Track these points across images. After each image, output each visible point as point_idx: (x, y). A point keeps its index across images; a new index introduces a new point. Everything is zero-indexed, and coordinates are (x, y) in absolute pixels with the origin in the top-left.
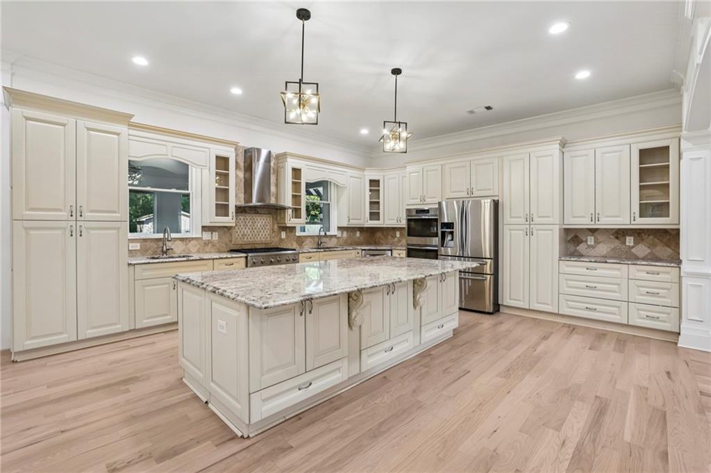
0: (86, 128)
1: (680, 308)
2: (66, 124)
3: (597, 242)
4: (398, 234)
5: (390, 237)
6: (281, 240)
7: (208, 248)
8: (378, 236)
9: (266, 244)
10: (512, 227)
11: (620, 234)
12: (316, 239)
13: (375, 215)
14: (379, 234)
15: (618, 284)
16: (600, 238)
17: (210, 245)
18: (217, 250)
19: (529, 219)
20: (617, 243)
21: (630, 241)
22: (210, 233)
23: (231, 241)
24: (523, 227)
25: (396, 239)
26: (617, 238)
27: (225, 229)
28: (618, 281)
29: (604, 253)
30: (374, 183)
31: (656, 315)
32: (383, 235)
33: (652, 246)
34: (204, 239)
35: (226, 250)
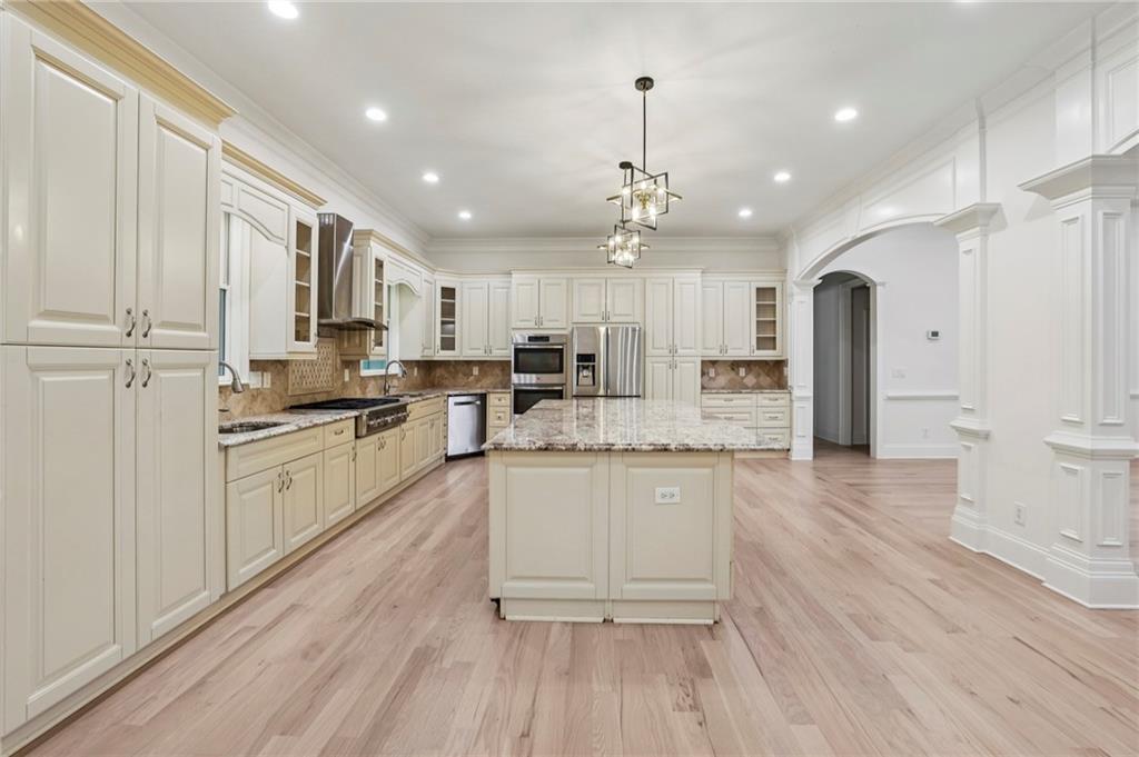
0: (157, 117)
1: (791, 427)
2: (121, 97)
3: (717, 374)
4: (476, 371)
5: (460, 375)
6: (344, 385)
7: (257, 406)
8: (438, 375)
9: (327, 392)
10: (654, 359)
11: (735, 365)
12: (382, 382)
13: (448, 344)
14: (439, 372)
15: (750, 413)
16: (720, 370)
17: (259, 399)
18: (268, 410)
19: (673, 351)
20: (733, 374)
21: (742, 372)
22: (260, 373)
23: (286, 390)
24: (666, 359)
25: (472, 378)
26: (733, 369)
27: (280, 367)
28: (748, 410)
29: (723, 384)
30: (448, 293)
31: (775, 436)
32: (449, 372)
33: (758, 376)
34: (251, 387)
35: (280, 408)
